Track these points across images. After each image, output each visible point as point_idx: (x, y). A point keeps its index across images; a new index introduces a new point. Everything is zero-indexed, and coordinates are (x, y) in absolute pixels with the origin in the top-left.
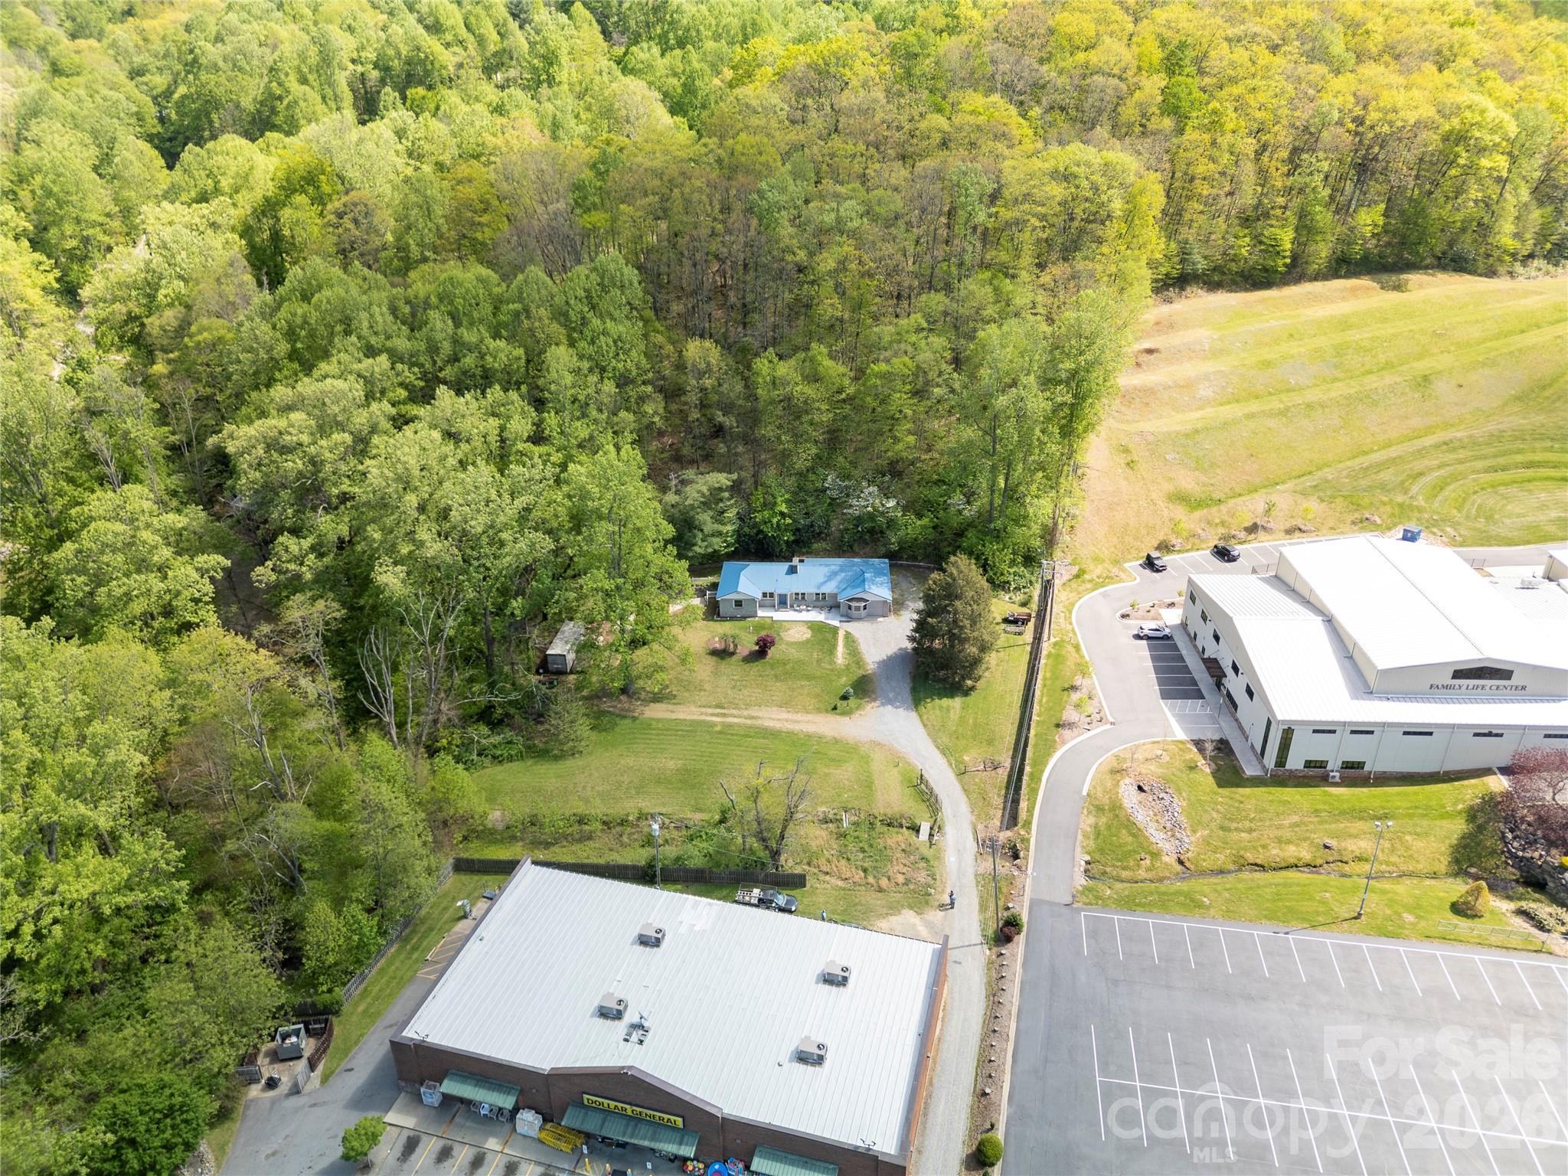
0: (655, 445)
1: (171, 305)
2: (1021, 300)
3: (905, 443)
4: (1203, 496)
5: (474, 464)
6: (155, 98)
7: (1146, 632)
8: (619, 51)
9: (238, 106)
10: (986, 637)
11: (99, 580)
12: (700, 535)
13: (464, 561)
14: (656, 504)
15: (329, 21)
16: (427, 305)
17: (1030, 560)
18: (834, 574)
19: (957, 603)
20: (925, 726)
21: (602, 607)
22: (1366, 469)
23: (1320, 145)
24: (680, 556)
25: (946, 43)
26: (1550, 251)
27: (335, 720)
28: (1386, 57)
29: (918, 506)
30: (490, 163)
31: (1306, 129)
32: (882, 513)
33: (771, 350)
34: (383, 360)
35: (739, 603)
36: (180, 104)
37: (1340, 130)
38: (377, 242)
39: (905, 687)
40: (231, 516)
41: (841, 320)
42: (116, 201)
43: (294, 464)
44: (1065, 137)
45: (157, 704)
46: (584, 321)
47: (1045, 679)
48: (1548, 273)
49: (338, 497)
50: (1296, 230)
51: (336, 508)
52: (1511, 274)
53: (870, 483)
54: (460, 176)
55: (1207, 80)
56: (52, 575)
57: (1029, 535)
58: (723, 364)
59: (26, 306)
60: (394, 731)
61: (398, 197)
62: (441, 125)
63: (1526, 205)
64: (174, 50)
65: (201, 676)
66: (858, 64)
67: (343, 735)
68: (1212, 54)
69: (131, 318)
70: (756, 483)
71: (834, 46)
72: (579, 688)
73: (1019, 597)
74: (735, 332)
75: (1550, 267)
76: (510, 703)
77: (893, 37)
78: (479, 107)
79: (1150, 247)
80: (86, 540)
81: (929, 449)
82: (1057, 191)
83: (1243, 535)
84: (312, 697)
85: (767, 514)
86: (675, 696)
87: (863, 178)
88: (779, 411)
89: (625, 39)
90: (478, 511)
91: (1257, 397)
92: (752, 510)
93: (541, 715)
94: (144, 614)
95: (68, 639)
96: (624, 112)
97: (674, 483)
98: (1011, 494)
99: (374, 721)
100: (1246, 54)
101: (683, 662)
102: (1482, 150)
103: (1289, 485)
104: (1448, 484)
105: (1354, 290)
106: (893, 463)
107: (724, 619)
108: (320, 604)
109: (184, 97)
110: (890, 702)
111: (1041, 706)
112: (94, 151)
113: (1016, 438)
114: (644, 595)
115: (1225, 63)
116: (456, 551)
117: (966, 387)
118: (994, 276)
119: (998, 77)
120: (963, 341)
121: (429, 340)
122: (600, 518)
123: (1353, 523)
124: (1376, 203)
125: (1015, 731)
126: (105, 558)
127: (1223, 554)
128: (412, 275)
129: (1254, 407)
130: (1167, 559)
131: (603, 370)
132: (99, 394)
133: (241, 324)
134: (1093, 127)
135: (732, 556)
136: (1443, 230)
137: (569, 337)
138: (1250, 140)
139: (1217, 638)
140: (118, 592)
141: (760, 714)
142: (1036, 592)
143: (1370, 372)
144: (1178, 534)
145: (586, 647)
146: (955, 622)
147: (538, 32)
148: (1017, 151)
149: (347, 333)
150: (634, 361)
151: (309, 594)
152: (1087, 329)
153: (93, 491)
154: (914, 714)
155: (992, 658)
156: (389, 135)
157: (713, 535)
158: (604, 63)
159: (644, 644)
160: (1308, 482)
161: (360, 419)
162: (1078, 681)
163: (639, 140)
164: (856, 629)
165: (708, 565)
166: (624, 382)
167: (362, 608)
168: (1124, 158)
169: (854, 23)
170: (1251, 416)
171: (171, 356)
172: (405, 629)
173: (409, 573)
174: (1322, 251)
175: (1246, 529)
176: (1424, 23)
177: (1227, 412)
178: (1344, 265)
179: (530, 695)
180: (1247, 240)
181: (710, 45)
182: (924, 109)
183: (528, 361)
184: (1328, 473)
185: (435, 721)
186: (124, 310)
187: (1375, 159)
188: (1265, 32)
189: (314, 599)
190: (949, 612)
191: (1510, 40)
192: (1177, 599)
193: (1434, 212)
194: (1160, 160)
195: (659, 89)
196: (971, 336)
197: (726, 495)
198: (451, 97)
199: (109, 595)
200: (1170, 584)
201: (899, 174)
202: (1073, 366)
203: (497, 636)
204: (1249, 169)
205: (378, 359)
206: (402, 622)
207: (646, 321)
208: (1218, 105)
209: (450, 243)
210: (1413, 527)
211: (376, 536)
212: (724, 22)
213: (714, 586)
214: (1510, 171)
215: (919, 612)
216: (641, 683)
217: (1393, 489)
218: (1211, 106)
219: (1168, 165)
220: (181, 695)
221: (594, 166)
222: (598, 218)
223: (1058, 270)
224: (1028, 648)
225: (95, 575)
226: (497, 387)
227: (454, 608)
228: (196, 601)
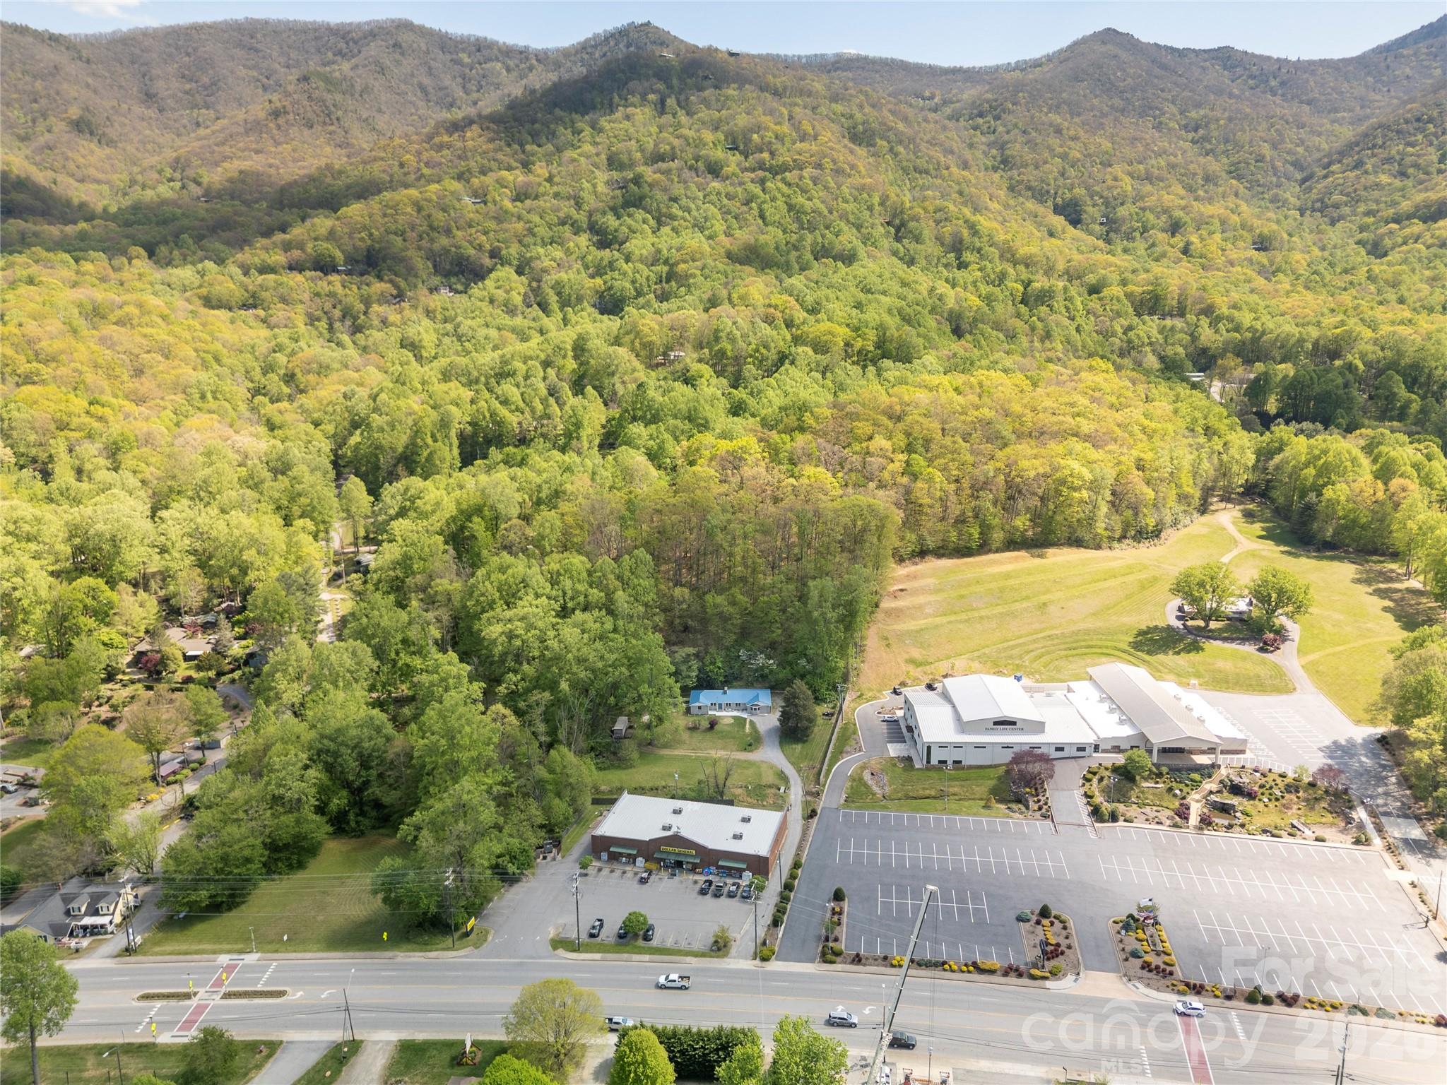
0: (666, 633)
1: (420, 572)
3: (777, 633)
4: (923, 661)
7: (887, 719)
10: (814, 720)
12: (682, 677)
16: (559, 574)
17: (835, 688)
18: (745, 695)
19: (797, 701)
20: (785, 754)
22: (1005, 648)
26: (1133, 535)
29: (783, 663)
32: (767, 667)
35: (700, 708)
39: (777, 740)
46: (630, 580)
47: (838, 736)
48: (1134, 547)
50: (981, 528)
52: (1111, 548)
53: (761, 652)
54: (563, 512)
55: (930, 455)
57: (835, 677)
58: (691, 598)
63: (1109, 513)
70: (706, 652)
73: (831, 705)
75: (1135, 543)
83: (941, 678)
85: (712, 668)
86: (673, 746)
88: (717, 619)
90: (598, 660)
91: (955, 613)
92: (704, 665)
97: (674, 650)
101: (676, 732)
102: (1075, 488)
103: (965, 656)
104: (1044, 656)
105: (1017, 558)
106: (771, 643)
107: (693, 715)
110: (770, 746)
113: (824, 630)
116: (591, 676)
117: (801, 608)
119: (822, 457)
120: (802, 587)
121: (562, 589)
122: (647, 662)
123: (994, 673)
124: (1023, 514)
127: (930, 687)
128: (547, 559)
129: (953, 618)
130: (903, 690)
131: (639, 601)
134: (869, 481)
135: (695, 688)
136: (1066, 526)
137: (623, 587)
139: (914, 719)
141: (711, 753)
142: (838, 703)
143: (1016, 601)
144: (910, 678)
146: (796, 709)
147: (572, 411)
148: (828, 497)
150: (650, 598)
154: (780, 751)
155: (815, 729)
157: (689, 677)
160: (976, 654)
162: (853, 736)
164: (755, 718)
165: (687, 691)
166: (647, 606)
170: (949, 622)
175: (943, 676)
177: (938, 620)
180: (955, 533)
182: (784, 476)
184: (987, 651)
190: (794, 705)
192: (901, 706)
197: (693, 658)
200: (900, 700)
205: (542, 598)
207: (656, 579)
208: (931, 470)
209: (562, 544)
210: (1021, 674)
213: (688, 701)
215: (782, 708)
216: (657, 741)
217: (1016, 658)
218: (928, 470)
222: (633, 533)
224: (832, 724)
226: (596, 610)
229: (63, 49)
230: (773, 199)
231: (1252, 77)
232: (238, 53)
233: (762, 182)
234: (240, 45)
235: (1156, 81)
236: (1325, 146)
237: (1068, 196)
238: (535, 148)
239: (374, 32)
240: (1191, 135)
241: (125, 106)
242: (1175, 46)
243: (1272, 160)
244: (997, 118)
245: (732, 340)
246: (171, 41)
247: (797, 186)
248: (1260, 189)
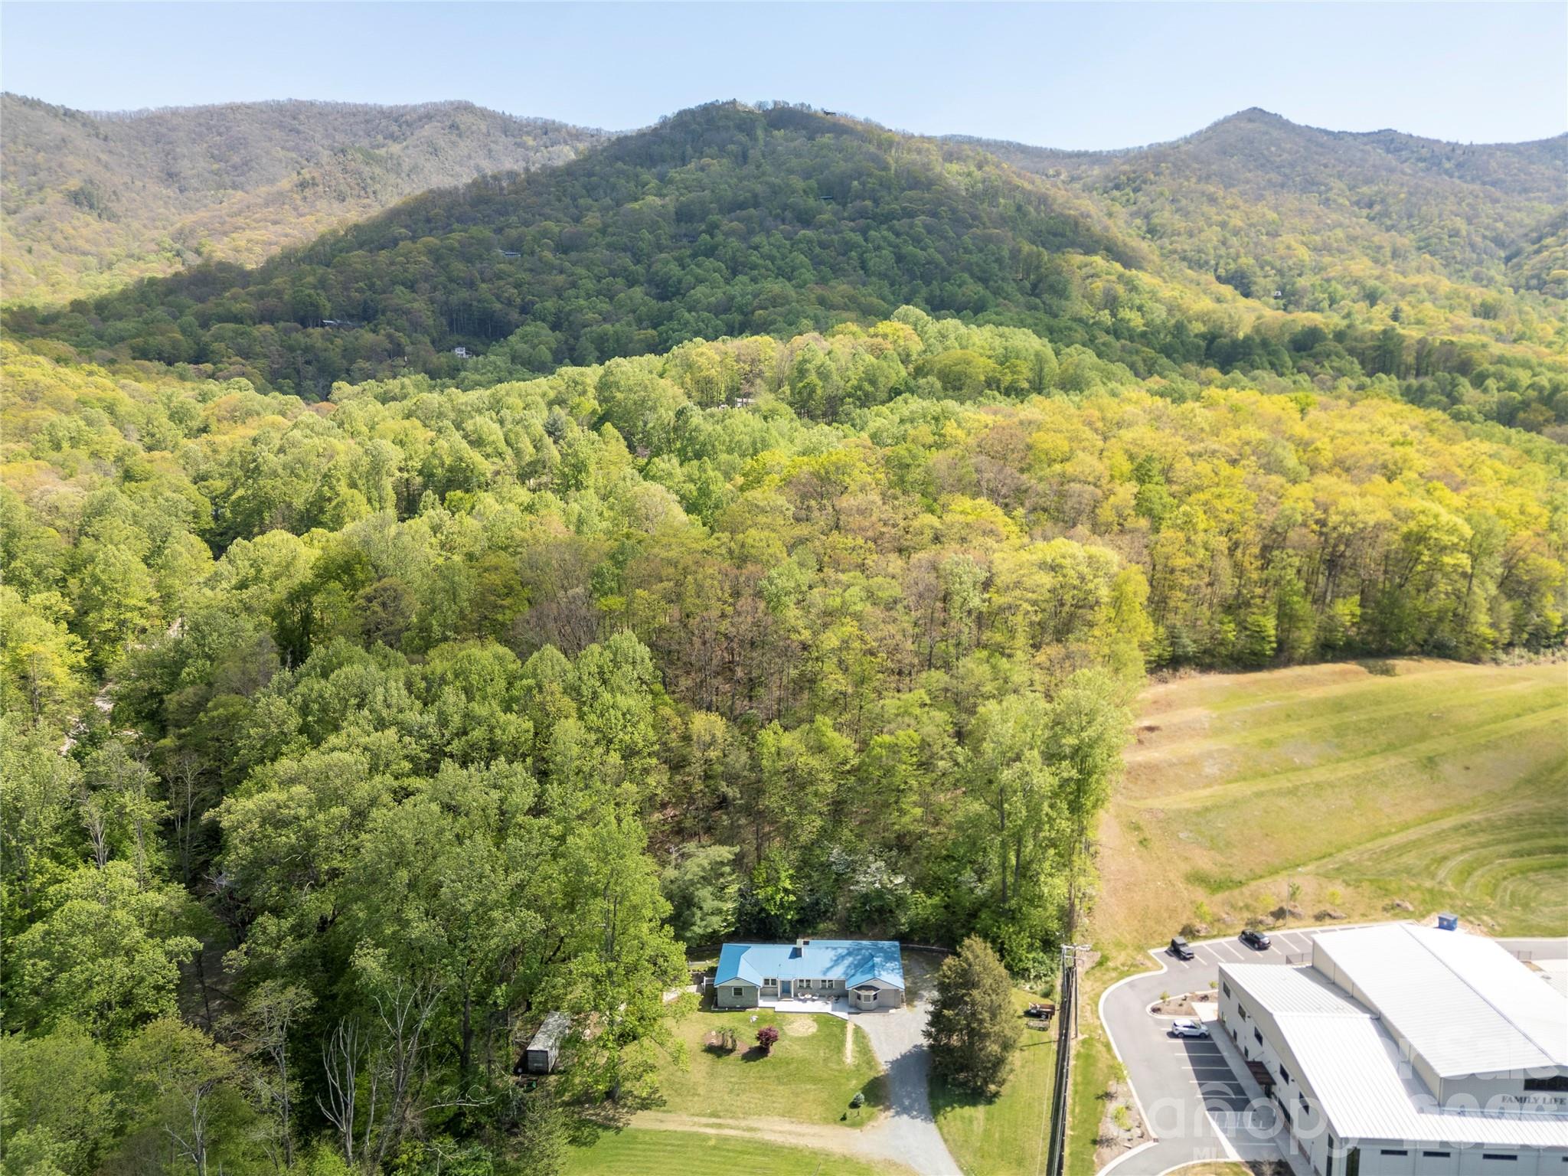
0: (657, 816)
1: (193, 683)
2: (1019, 676)
3: (911, 816)
4: (1222, 877)
5: (470, 837)
6: (213, 499)
7: (1181, 1029)
8: (642, 461)
9: (289, 506)
10: (1008, 1033)
11: (62, 964)
12: (699, 914)
13: (450, 942)
14: (654, 879)
15: (383, 437)
16: (443, 681)
17: (1049, 944)
18: (840, 959)
19: (975, 992)
20: (946, 1141)
21: (592, 994)
22: (1387, 852)
23: (1288, 543)
24: (677, 938)
25: (935, 457)
26: (1528, 640)
27: (286, 1130)
28: (1337, 470)
29: (927, 883)
30: (516, 553)
31: (1273, 530)
32: (891, 891)
33: (776, 721)
34: (391, 733)
35: (738, 991)
36: (236, 505)
37: (1304, 531)
38: (401, 622)
39: (923, 1090)
40: (213, 895)
41: (844, 694)
42: (158, 587)
43: (288, 838)
44: (1050, 534)
45: (94, 1109)
46: (595, 696)
47: (1075, 1084)
48: (1531, 661)
49: (327, 873)
50: (1278, 617)
51: (324, 885)
52: (1496, 661)
53: (878, 857)
54: (487, 564)
55: (1175, 488)
56: (12, 958)
57: (1046, 917)
58: (728, 736)
59: (50, 683)
60: (349, 1144)
61: (427, 583)
62: (475, 522)
63: (1495, 598)
64: (238, 459)
65: (149, 1076)
66: (856, 472)
67: (292, 1148)
68: (1177, 466)
69: (153, 694)
70: (759, 858)
71: (834, 458)
72: (559, 1093)
73: (1040, 987)
74: (741, 704)
75: (1532, 655)
76: (482, 1109)
77: (887, 451)
78: (511, 506)
79: (1140, 630)
80: (58, 922)
81: (936, 823)
82: (1046, 580)
83: (1270, 920)
84: (265, 1102)
85: (770, 890)
86: (665, 1102)
87: (862, 567)
88: (783, 781)
89: (648, 452)
90: (470, 888)
91: (1264, 776)
92: (753, 885)
93: (515, 1125)
94: (101, 1003)
95: (13, 1032)
96: (644, 511)
97: (674, 856)
98: (1023, 871)
99: (329, 1132)
100: (1209, 467)
101: (676, 1060)
102: (1443, 549)
103: (1311, 867)
104: (1475, 869)
105: (1344, 674)
106: (900, 837)
107: (722, 1009)
108: (290, 993)
109: (242, 498)
110: (905, 1110)
111: (1074, 1117)
112: (147, 543)
113: (1024, 813)
114: (635, 982)
115: (1190, 474)
116: (442, 932)
117: (970, 760)
118: (990, 656)
119: (984, 483)
120: (964, 716)
121: (441, 713)
122: (596, 894)
123: (1385, 909)
124: (1351, 594)
125: (1047, 1149)
126: (73, 941)
127: (1253, 941)
128: (432, 653)
129: (1262, 785)
130: (1193, 946)
131: (610, 741)
132: (102, 768)
133: (257, 701)
134: (1074, 525)
135: (732, 937)
136: (1420, 620)
137: (579, 709)
138: (1222, 538)
139: (1259, 1037)
140: (79, 978)
141: (759, 1125)
142: (1058, 981)
143: (1373, 753)
144: (1202, 919)
145: (570, 1042)
146: (973, 1014)
147: (570, 446)
148: (1005, 545)
149: (360, 706)
150: (642, 733)
151: (280, 981)
152: (1086, 705)
153: (75, 868)
154: (932, 1126)
155: (1015, 1058)
156: (426, 529)
157: (713, 914)
158: (629, 471)
159: (635, 1038)
160: (1330, 864)
161: (362, 791)
162: (1112, 1086)
163: (657, 534)
164: (864, 1021)
165: (706, 947)
166: (629, 753)
167: (334, 997)
168: (1107, 553)
169: (852, 439)
170: (1260, 795)
171: (183, 731)
172: (377, 1021)
173: (390, 957)
174: (1306, 637)
175: (1273, 914)
176: (1367, 443)
177: (1237, 789)
178: (1328, 650)
179: (505, 1100)
180: (1232, 625)
181: (724, 457)
182: (916, 510)
183: (536, 734)
184: (1349, 855)
185: (397, 1132)
186: (147, 687)
187: (1342, 555)
188: (1223, 448)
189: (284, 986)
190: (966, 1003)
191: (1448, 457)
192: (1209, 992)
193: (1408, 604)
194: (1140, 554)
195: (677, 492)
196: (972, 711)
197: (727, 869)
198: (487, 499)
199: (69, 982)
200: (1199, 975)
201: (896, 563)
202: (1077, 742)
203: (476, 1028)
204: (1224, 565)
205: (387, 732)
206: (376, 1011)
207: (655, 694)
208: (1188, 508)
209: (472, 624)
210: (1450, 916)
211: (361, 915)
212: (737, 438)
213: (712, 972)
214: (1473, 567)
215: (933, 1003)
216: (628, 1085)
217: (1419, 874)
218: (1182, 509)
219: (1148, 559)
220: (122, 1097)
221: (613, 557)
222: (615, 602)
223: (1053, 651)
224: (1055, 1047)
225: (58, 959)
226: (503, 758)
227: (433, 996)
228: (159, 988)
229: (79, 125)
230: (878, 248)
231: (1420, 160)
232: (277, 134)
233: (864, 232)
234: (281, 126)
235: (1316, 157)
236: (1527, 221)
237: (1232, 266)
238: (590, 201)
239: (428, 115)
240: (1365, 212)
241: (139, 184)
242: (1330, 128)
243: (1469, 234)
244: (1136, 190)
245: (823, 375)
246: (202, 121)
247: (908, 234)
248: (1459, 267)
